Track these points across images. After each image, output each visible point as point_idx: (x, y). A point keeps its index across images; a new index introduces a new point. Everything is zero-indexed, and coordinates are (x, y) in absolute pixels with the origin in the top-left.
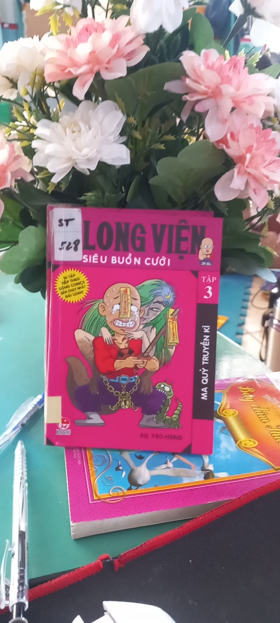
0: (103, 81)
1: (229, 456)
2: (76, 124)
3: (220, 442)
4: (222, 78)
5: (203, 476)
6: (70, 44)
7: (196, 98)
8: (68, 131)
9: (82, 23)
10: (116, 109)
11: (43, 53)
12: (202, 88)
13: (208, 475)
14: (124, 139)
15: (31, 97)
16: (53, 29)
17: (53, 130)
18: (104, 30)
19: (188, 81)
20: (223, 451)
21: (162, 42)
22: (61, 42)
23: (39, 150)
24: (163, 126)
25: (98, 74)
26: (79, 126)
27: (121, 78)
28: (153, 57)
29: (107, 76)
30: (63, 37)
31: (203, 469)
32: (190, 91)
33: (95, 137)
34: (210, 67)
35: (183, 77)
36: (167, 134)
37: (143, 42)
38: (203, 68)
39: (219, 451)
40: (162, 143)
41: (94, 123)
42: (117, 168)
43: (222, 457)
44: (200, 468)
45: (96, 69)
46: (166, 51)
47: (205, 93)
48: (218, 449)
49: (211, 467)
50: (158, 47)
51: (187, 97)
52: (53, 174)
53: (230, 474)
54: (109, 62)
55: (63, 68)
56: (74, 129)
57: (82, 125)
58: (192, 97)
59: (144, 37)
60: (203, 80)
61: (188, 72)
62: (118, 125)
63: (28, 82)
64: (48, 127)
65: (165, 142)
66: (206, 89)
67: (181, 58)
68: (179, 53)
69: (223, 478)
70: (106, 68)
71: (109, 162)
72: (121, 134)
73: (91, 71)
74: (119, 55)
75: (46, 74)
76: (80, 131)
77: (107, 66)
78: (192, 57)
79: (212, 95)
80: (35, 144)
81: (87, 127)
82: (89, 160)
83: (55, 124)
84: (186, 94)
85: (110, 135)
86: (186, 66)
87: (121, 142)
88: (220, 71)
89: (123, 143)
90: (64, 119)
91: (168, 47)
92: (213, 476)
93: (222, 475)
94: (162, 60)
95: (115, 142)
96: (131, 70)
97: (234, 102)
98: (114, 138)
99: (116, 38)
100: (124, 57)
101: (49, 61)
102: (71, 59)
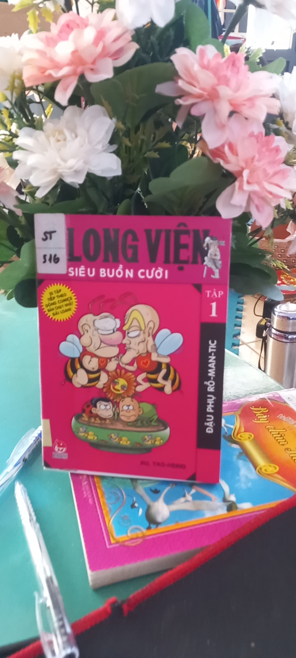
0: (89, 84)
1: (250, 484)
2: (61, 132)
3: (238, 470)
4: (219, 79)
5: (225, 508)
6: (51, 42)
7: (190, 101)
8: (52, 140)
9: (64, 18)
10: (105, 115)
11: (21, 54)
12: (196, 90)
13: (231, 507)
14: (114, 147)
15: (11, 103)
16: (32, 26)
17: (36, 139)
18: (86, 26)
19: (180, 83)
20: (243, 479)
21: (153, 38)
22: (41, 40)
23: (21, 162)
24: (157, 132)
25: (82, 77)
26: (64, 134)
27: (107, 80)
28: (144, 55)
29: (92, 78)
30: (43, 34)
31: (225, 500)
32: (183, 94)
33: (82, 146)
34: (204, 67)
35: (175, 78)
36: (161, 141)
37: (130, 39)
38: (196, 68)
39: (239, 480)
40: (155, 151)
41: (81, 131)
42: (109, 179)
43: (243, 486)
44: (221, 499)
45: (79, 70)
46: (157, 48)
47: (200, 96)
48: (238, 477)
49: (233, 498)
50: (149, 45)
51: (180, 101)
52: (38, 188)
53: (254, 503)
54: (94, 63)
55: (43, 70)
56: (59, 138)
57: (67, 133)
58: (185, 101)
59: (134, 32)
60: (198, 82)
61: (181, 73)
62: (107, 132)
63: (6, 87)
64: (31, 136)
65: (160, 151)
66: (200, 91)
67: (173, 58)
68: (172, 51)
69: (247, 510)
70: (92, 69)
71: (99, 173)
72: (111, 142)
73: (74, 73)
74: (104, 54)
75: (25, 77)
76: (65, 140)
77: (92, 66)
78: (185, 56)
79: (208, 97)
80: (16, 155)
81: (73, 135)
82: (77, 172)
83: (38, 132)
84: (180, 97)
85: (98, 143)
86: (178, 67)
87: (112, 151)
88: (215, 71)
89: (114, 152)
90: (49, 126)
91: (159, 44)
92: (237, 508)
93: (246, 506)
94: (154, 59)
95: (105, 151)
96: (117, 71)
97: (231, 104)
98: (103, 147)
99: (100, 35)
100: (110, 57)
101: (29, 63)
102: (52, 60)
